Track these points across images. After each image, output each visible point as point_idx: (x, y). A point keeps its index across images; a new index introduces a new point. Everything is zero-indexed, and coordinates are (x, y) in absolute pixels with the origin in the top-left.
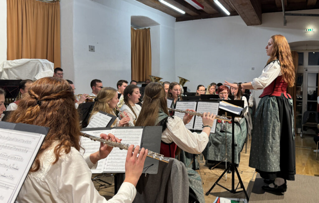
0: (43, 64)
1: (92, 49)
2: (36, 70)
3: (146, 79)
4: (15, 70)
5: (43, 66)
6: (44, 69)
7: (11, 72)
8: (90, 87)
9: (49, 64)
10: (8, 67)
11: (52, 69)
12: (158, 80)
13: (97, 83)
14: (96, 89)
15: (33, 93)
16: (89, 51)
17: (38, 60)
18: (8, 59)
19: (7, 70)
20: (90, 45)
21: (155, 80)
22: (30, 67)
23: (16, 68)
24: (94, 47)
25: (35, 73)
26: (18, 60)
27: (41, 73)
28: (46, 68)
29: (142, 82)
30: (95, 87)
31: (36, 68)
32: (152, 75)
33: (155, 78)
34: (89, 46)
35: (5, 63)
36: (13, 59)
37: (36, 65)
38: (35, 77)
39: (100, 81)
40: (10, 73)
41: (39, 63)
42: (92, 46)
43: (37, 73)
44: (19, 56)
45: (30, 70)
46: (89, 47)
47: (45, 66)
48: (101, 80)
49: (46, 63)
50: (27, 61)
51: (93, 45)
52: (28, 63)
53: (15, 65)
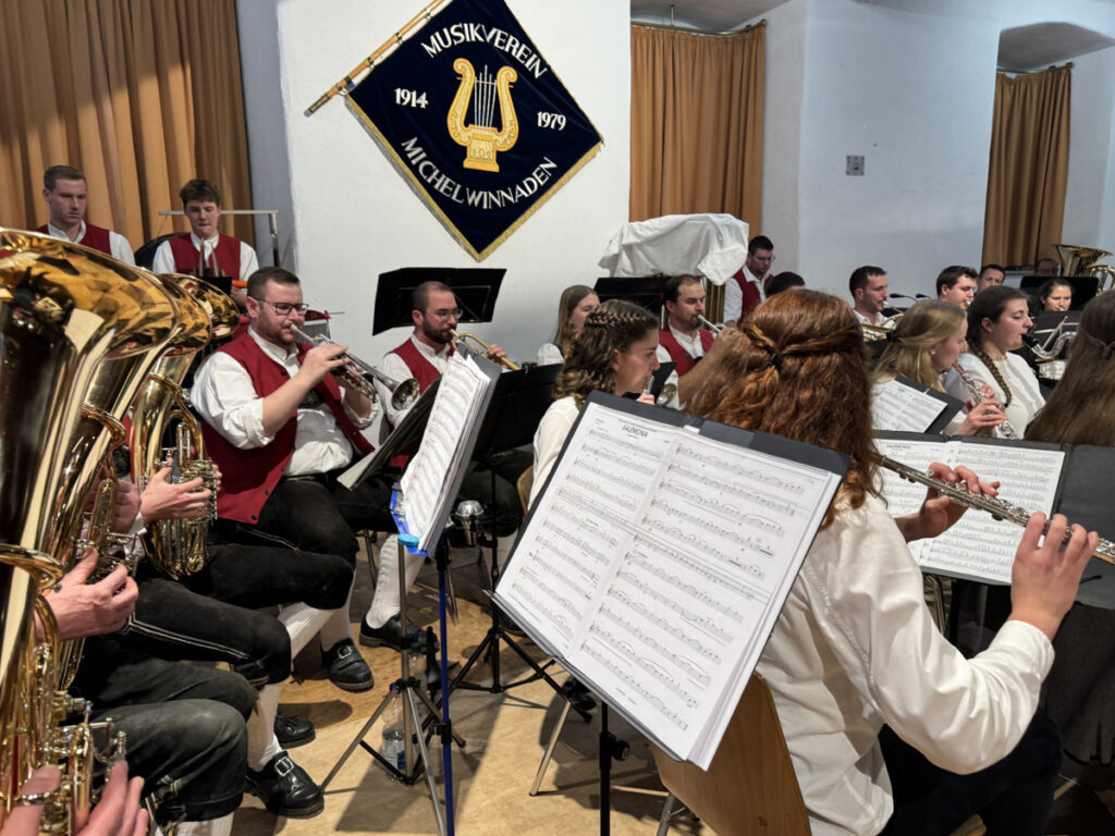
0: (721, 229)
1: (856, 166)
2: (701, 247)
3: (1040, 258)
4: (650, 249)
5: (719, 234)
6: (721, 244)
7: (639, 253)
8: (849, 292)
9: (737, 228)
10: (630, 239)
11: (743, 243)
12: (1088, 258)
13: (871, 278)
14: (866, 296)
15: (758, 332)
16: (848, 173)
17: (708, 218)
18: (631, 220)
19: (629, 248)
20: (850, 154)
21: (1078, 259)
22: (686, 240)
23: (651, 241)
24: (863, 158)
25: (699, 257)
26: (656, 222)
27: (715, 256)
28: (729, 239)
29: (1020, 268)
30: (864, 290)
31: (703, 239)
32: (1064, 242)
33: (1076, 254)
34: (848, 158)
35: (626, 231)
36: (642, 220)
37: (702, 230)
38: (699, 267)
39: (878, 271)
40: (638, 256)
41: (710, 227)
42: (856, 158)
43: (705, 253)
44: (655, 211)
45: (687, 247)
46: (848, 162)
47: (725, 232)
48: (885, 269)
49: (727, 226)
50: (676, 224)
51: (858, 153)
52: (679, 227)
53: (649, 234)
